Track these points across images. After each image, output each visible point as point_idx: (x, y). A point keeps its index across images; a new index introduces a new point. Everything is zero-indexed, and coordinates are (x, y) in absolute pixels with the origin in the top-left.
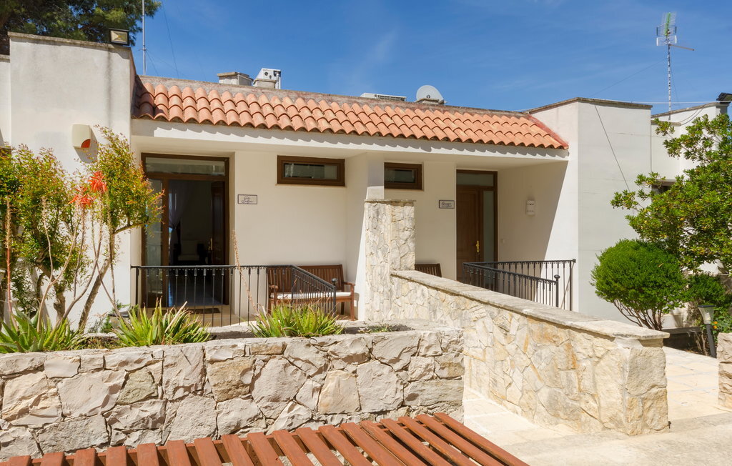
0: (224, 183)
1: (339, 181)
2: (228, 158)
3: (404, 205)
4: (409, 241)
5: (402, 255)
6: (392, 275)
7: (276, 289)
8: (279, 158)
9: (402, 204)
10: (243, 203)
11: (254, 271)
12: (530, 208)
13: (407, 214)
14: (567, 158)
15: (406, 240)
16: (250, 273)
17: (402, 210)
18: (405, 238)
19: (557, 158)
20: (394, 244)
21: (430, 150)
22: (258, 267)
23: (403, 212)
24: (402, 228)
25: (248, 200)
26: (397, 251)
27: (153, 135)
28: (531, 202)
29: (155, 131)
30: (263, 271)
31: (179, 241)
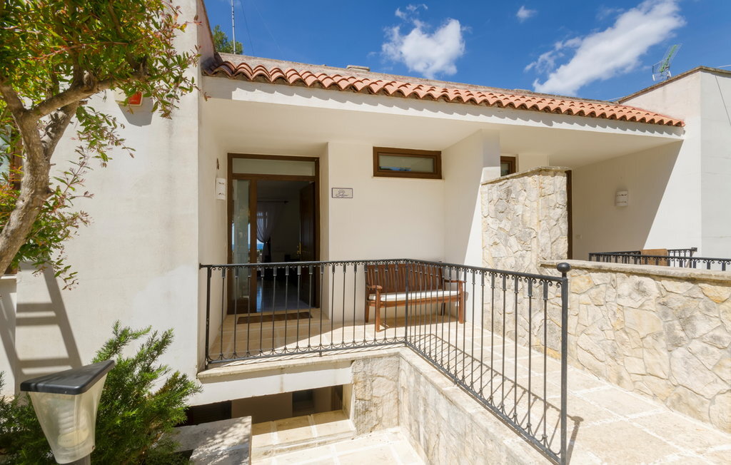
0: (314, 184)
1: (436, 173)
2: (318, 158)
3: (555, 175)
4: (560, 221)
5: (553, 240)
6: (542, 265)
7: (378, 289)
8: (375, 149)
9: (552, 173)
10: (338, 197)
11: (350, 268)
12: (621, 199)
13: (558, 186)
14: (682, 137)
15: (558, 220)
16: (345, 270)
17: (552, 182)
18: (556, 217)
19: (674, 136)
20: (544, 224)
21: (551, 125)
22: (355, 263)
23: (554, 184)
24: (553, 204)
25: (342, 194)
26: (547, 234)
27: (230, 97)
28: (624, 193)
29: (234, 93)
30: (361, 267)
31: (270, 253)
